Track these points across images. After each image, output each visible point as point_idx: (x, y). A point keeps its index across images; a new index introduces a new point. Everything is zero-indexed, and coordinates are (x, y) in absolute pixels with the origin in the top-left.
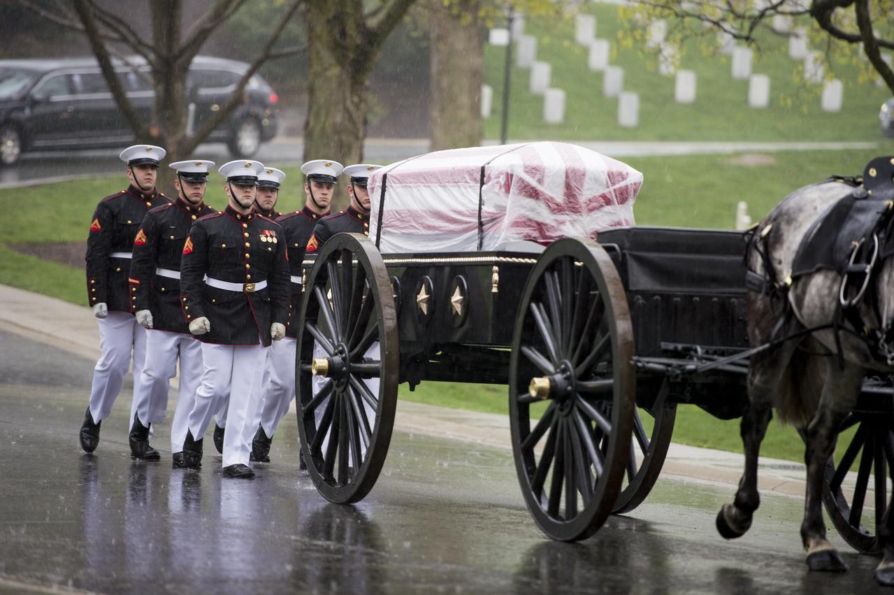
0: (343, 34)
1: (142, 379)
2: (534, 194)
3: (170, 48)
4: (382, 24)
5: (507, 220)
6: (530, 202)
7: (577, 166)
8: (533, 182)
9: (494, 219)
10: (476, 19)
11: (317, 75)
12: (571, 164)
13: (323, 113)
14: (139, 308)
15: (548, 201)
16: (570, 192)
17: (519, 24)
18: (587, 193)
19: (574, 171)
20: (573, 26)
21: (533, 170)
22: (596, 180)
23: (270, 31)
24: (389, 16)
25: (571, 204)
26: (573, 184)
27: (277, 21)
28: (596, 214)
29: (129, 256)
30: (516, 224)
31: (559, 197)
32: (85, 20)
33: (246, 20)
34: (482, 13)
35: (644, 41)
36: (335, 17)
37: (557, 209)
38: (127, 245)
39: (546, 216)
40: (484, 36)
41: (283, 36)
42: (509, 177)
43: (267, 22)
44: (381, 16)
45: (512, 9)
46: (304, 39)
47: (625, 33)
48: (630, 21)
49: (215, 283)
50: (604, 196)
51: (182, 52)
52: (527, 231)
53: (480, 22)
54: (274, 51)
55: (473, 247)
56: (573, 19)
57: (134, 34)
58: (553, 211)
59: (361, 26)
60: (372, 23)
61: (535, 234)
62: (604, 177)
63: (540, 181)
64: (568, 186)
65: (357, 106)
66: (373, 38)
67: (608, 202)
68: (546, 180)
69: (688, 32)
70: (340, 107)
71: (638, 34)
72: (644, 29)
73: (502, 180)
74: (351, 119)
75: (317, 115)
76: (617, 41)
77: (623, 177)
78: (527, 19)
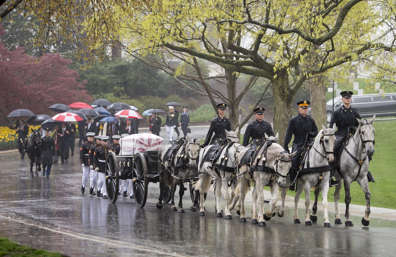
0: (283, 92)
1: (92, 179)
2: (142, 143)
3: (233, 99)
4: (295, 88)
5: (137, 149)
6: (141, 145)
7: (150, 138)
8: (141, 141)
9: (135, 148)
10: (322, 85)
11: (276, 104)
12: (149, 138)
13: (279, 115)
14: (90, 165)
15: (145, 145)
16: (149, 143)
17: (336, 86)
18: (153, 143)
19: (150, 139)
20: (353, 86)
21: (141, 139)
22: (154, 140)
23: (263, 92)
24: (297, 85)
25: (149, 145)
26: (149, 141)
27: (264, 89)
28: (154, 147)
29: (88, 155)
30: (139, 149)
31: (147, 144)
32: (208, 93)
33: (255, 89)
34: (324, 83)
35: (374, 89)
36: (281, 87)
37: (147, 146)
38: (88, 153)
39: (144, 147)
40: (326, 90)
41: (266, 93)
42: (137, 140)
43: (261, 90)
44: (295, 86)
45: (333, 81)
46: (272, 94)
47: (368, 87)
48: (369, 83)
49: (100, 161)
50: (156, 143)
51: (237, 99)
52: (141, 150)
53: (324, 86)
54: (263, 98)
55: (132, 154)
56: (352, 83)
57: (222, 96)
58: (146, 146)
59: (289, 89)
60: (292, 88)
61: (142, 151)
62: (156, 140)
63: (143, 141)
64: (148, 142)
65: (289, 113)
66: (292, 92)
67: (156, 144)
68: (144, 141)
69: (387, 86)
70: (284, 113)
71: (372, 87)
72: (374, 85)
73: (136, 141)
74: (287, 117)
75: (277, 116)
76: (366, 89)
77: (159, 139)
78: (338, 84)
